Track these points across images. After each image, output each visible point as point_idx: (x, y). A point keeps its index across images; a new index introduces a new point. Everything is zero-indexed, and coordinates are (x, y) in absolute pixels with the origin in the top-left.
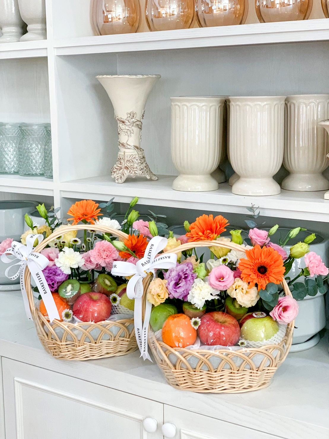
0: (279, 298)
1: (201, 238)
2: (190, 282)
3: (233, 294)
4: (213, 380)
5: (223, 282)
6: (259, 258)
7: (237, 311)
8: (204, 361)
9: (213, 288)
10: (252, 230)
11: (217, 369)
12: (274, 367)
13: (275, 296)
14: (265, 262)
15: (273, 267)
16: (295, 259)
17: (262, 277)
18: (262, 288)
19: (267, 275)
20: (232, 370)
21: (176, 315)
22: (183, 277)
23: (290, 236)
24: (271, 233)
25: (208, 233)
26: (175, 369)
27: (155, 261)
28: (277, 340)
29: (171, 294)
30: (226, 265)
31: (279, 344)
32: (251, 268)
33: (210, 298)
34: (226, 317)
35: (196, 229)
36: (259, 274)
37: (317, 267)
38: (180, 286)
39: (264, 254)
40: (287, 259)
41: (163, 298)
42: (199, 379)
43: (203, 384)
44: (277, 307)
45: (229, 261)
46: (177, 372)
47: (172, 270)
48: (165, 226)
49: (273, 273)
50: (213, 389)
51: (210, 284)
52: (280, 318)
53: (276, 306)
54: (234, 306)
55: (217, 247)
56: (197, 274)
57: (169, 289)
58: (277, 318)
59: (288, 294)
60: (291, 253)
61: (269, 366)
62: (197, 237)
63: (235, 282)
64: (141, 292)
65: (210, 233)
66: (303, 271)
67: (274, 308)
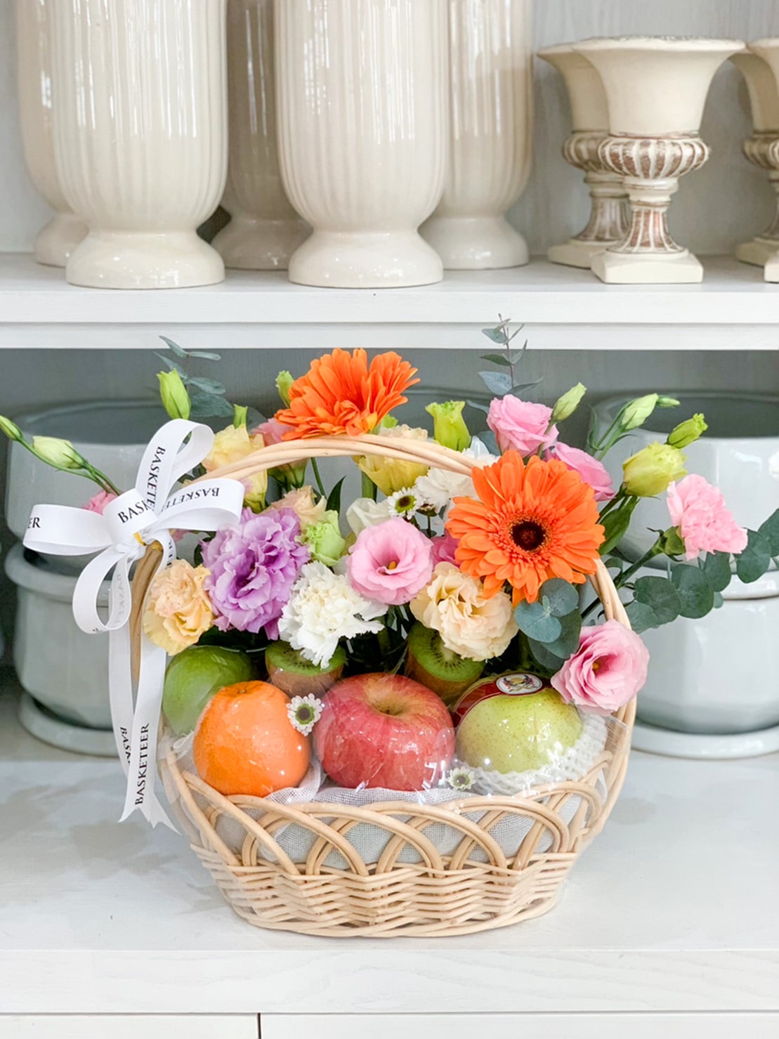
0: (582, 628)
1: (323, 426)
2: (286, 576)
3: (430, 617)
4: (365, 899)
5: (396, 578)
6: (518, 495)
7: (446, 671)
8: (330, 841)
9: (362, 596)
10: (500, 401)
11: (377, 863)
12: (567, 852)
13: (571, 622)
14: (536, 509)
15: (563, 525)
16: (639, 498)
17: (525, 560)
18: (525, 599)
19: (542, 552)
20: (426, 866)
21: (241, 686)
22: (262, 558)
23: (624, 422)
24: (560, 413)
25: (346, 409)
26: (241, 863)
27: (171, 504)
28: (578, 768)
29: (221, 614)
30: (409, 518)
31: (582, 778)
32: (491, 528)
33: (353, 630)
34: (407, 693)
35: (310, 397)
36: (518, 549)
37: (708, 525)
38: (252, 590)
39: (532, 485)
40: (613, 497)
41: (193, 628)
42: (319, 895)
43: (336, 910)
44: (575, 658)
45: (418, 504)
46: (246, 874)
47: (227, 533)
48: (217, 387)
49: (564, 545)
50: (367, 924)
51: (355, 585)
52: (585, 695)
53: (572, 656)
54: (436, 654)
55: (382, 457)
56: (311, 549)
57: (214, 600)
58: (574, 696)
59: (615, 617)
60: (626, 480)
61: (550, 850)
62: (308, 423)
63: (434, 577)
64: (123, 606)
65: (352, 410)
66: (663, 540)
67: (566, 662)
